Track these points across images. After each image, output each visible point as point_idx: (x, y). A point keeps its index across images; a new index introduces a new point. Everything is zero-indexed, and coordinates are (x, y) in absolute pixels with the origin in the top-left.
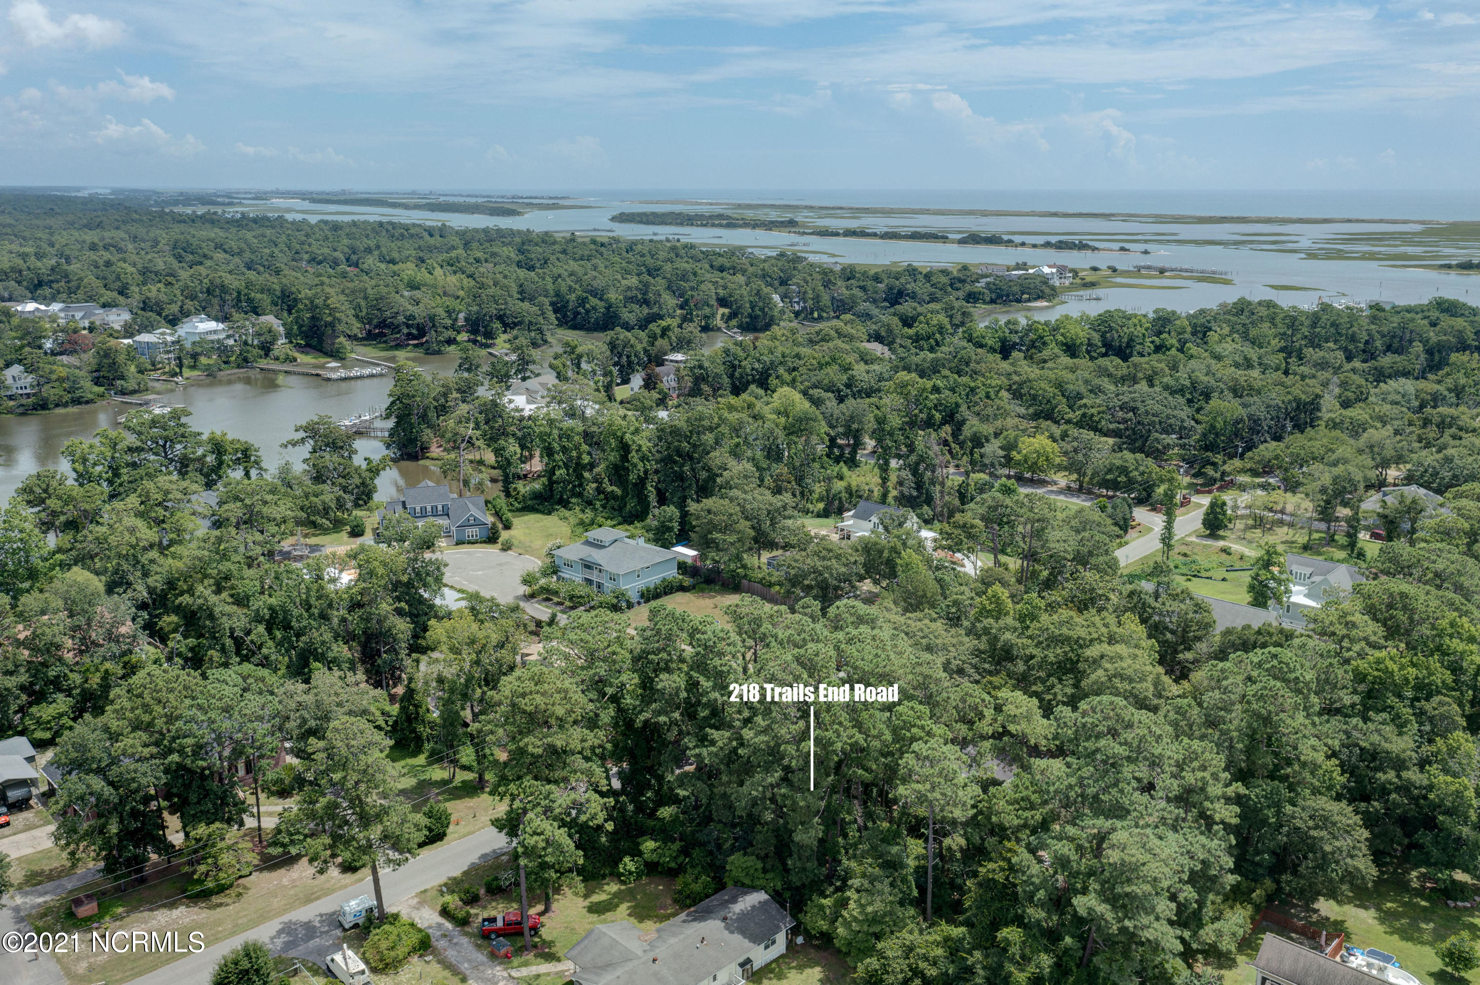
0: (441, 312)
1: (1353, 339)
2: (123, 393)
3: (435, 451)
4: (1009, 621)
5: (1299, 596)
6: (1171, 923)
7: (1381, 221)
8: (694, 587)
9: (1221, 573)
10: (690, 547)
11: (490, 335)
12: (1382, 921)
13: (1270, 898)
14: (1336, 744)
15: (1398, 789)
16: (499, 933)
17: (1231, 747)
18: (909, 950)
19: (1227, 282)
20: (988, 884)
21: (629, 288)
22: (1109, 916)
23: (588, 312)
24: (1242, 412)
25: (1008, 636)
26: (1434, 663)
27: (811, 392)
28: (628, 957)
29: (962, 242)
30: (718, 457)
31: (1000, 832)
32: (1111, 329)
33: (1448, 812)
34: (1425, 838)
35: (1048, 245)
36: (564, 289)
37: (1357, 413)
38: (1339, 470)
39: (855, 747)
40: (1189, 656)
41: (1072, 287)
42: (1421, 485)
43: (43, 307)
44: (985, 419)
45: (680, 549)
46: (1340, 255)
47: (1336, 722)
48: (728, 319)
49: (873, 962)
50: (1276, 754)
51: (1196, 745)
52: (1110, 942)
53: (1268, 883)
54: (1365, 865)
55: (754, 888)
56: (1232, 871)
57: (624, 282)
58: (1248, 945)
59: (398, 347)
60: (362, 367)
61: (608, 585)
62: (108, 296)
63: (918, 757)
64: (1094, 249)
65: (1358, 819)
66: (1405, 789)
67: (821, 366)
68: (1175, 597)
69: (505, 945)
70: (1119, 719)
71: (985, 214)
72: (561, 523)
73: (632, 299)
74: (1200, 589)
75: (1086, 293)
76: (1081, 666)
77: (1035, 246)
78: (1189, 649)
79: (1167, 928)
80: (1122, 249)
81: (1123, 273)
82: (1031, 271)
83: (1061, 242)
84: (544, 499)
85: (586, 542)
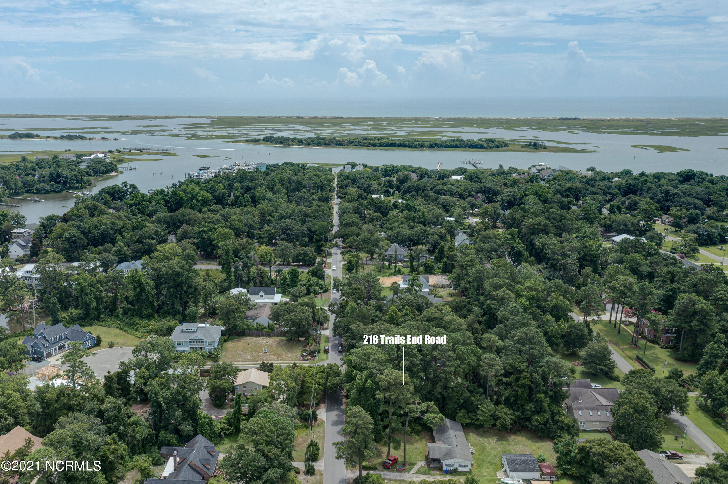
8: (229, 339)
28: (449, 449)
29: (11, 137)
35: (62, 137)
61: (208, 348)
64: (90, 139)
77: (56, 138)
80: (103, 138)
81: (124, 153)
82: (92, 156)
83: (69, 136)
84: (82, 319)
85: (182, 331)
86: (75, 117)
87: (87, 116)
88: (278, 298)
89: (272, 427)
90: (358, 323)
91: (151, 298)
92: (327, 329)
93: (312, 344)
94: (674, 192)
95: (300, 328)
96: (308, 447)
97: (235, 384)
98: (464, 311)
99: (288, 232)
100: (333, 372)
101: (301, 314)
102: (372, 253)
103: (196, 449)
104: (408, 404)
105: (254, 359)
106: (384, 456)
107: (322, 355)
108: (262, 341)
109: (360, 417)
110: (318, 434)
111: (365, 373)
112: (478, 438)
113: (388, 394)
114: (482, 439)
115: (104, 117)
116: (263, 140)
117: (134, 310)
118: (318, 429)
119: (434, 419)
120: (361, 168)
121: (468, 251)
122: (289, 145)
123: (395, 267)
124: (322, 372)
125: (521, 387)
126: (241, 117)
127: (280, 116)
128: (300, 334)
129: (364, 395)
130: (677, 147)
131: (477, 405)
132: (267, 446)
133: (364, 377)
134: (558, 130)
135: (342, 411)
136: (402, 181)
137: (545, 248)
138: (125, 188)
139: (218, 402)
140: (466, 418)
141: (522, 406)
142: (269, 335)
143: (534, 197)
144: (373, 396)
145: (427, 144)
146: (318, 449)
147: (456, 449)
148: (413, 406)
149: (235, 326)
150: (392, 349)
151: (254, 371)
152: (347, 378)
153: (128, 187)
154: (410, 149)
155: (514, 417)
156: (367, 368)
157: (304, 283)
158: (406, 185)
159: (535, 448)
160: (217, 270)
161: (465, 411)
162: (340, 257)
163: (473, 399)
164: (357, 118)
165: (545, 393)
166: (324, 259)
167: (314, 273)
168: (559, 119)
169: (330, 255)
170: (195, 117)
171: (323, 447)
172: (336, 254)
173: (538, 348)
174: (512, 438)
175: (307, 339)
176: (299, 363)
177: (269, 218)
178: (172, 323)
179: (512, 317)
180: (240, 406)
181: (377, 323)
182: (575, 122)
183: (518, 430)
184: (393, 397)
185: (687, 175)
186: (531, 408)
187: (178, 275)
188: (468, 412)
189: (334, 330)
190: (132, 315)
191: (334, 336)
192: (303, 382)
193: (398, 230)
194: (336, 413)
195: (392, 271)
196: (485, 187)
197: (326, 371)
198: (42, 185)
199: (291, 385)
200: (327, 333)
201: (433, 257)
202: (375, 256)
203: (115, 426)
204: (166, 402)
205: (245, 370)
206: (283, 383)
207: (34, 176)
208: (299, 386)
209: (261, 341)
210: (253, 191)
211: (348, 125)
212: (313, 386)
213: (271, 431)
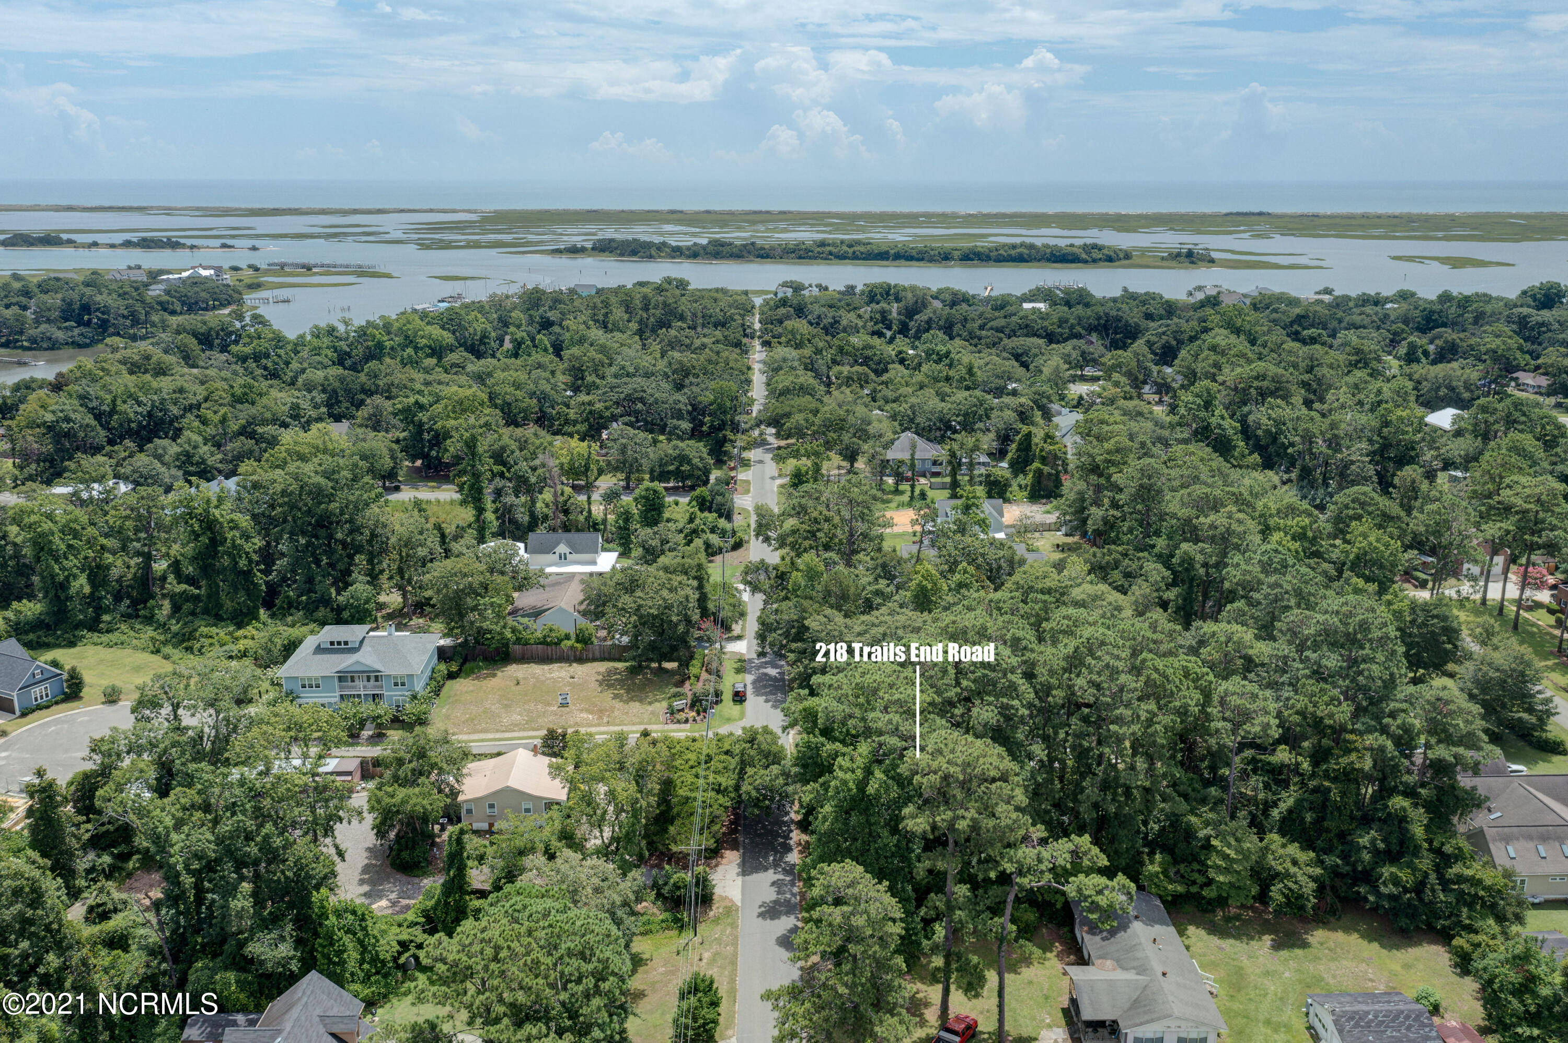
8: (461, 671)
35: (128, 244)
61: (391, 694)
64: (192, 247)
77: (112, 246)
80: (224, 246)
81: (267, 272)
82: (185, 274)
83: (144, 240)
84: (48, 627)
85: (319, 650)
86: (168, 211)
87: (198, 209)
88: (607, 561)
89: (537, 954)
90: (828, 611)
91: (243, 563)
92: (739, 638)
93: (698, 678)
94: (1539, 319)
95: (662, 634)
96: (682, 997)
97: (461, 798)
98: (1116, 575)
99: (640, 406)
100: (760, 751)
101: (665, 593)
102: (851, 456)
103: (288, 1026)
104: (1009, 845)
105: (529, 724)
106: (932, 1015)
107: (728, 707)
108: (558, 672)
109: (857, 899)
110: (715, 947)
111: (864, 748)
112: (1215, 941)
113: (943, 817)
114: (1229, 945)
116: (593, 248)
117: (197, 598)
118: (717, 932)
119: (1100, 892)
120: (815, 291)
121: (1106, 428)
122: (651, 257)
123: (913, 487)
124: (727, 753)
125: (1335, 780)
126: (547, 211)
127: (633, 208)
128: (665, 650)
129: (862, 819)
130: (1487, 259)
131: (1208, 838)
132: (519, 1025)
133: (860, 762)
134: (1230, 233)
135: (790, 870)
136: (911, 312)
137: (1282, 432)
138: (238, 325)
139: (405, 855)
140: (1171, 881)
141: (1342, 836)
142: (580, 659)
143: (1226, 332)
144: (894, 824)
145: (956, 254)
146: (715, 1004)
147: (1167, 985)
148: (1026, 854)
149: (481, 632)
150: (945, 672)
151: (523, 756)
152: (805, 766)
153: (247, 320)
154: (921, 264)
155: (1318, 871)
156: (868, 732)
157: (680, 525)
158: (921, 317)
159: (1397, 967)
160: (452, 502)
161: (1168, 858)
162: (771, 468)
163: (1193, 819)
164: (799, 213)
165: (1410, 793)
166: (733, 474)
167: (704, 505)
168: (1227, 215)
169: (746, 464)
171: (733, 991)
172: (761, 462)
173: (1380, 657)
174: (1318, 936)
175: (685, 663)
176: (657, 730)
177: (590, 378)
178: (295, 632)
179: (1272, 579)
180: (462, 869)
181: (883, 610)
182: (1261, 218)
183: (1333, 912)
184: (962, 825)
185: (1545, 295)
186: (1373, 841)
187: (319, 494)
188: (1176, 862)
189: (762, 637)
190: (193, 613)
191: (761, 654)
192: (668, 785)
193: (913, 400)
194: (771, 876)
195: (906, 498)
196: (1107, 314)
197: (737, 750)
198: (43, 327)
199: (622, 796)
200: (743, 648)
201: (1005, 465)
202: (860, 464)
203: (25, 956)
204: (196, 866)
205: (499, 754)
206: (602, 789)
207: (25, 308)
208: (653, 800)
209: (555, 675)
210: (556, 329)
211: (782, 225)
212: (699, 795)
213: (534, 968)
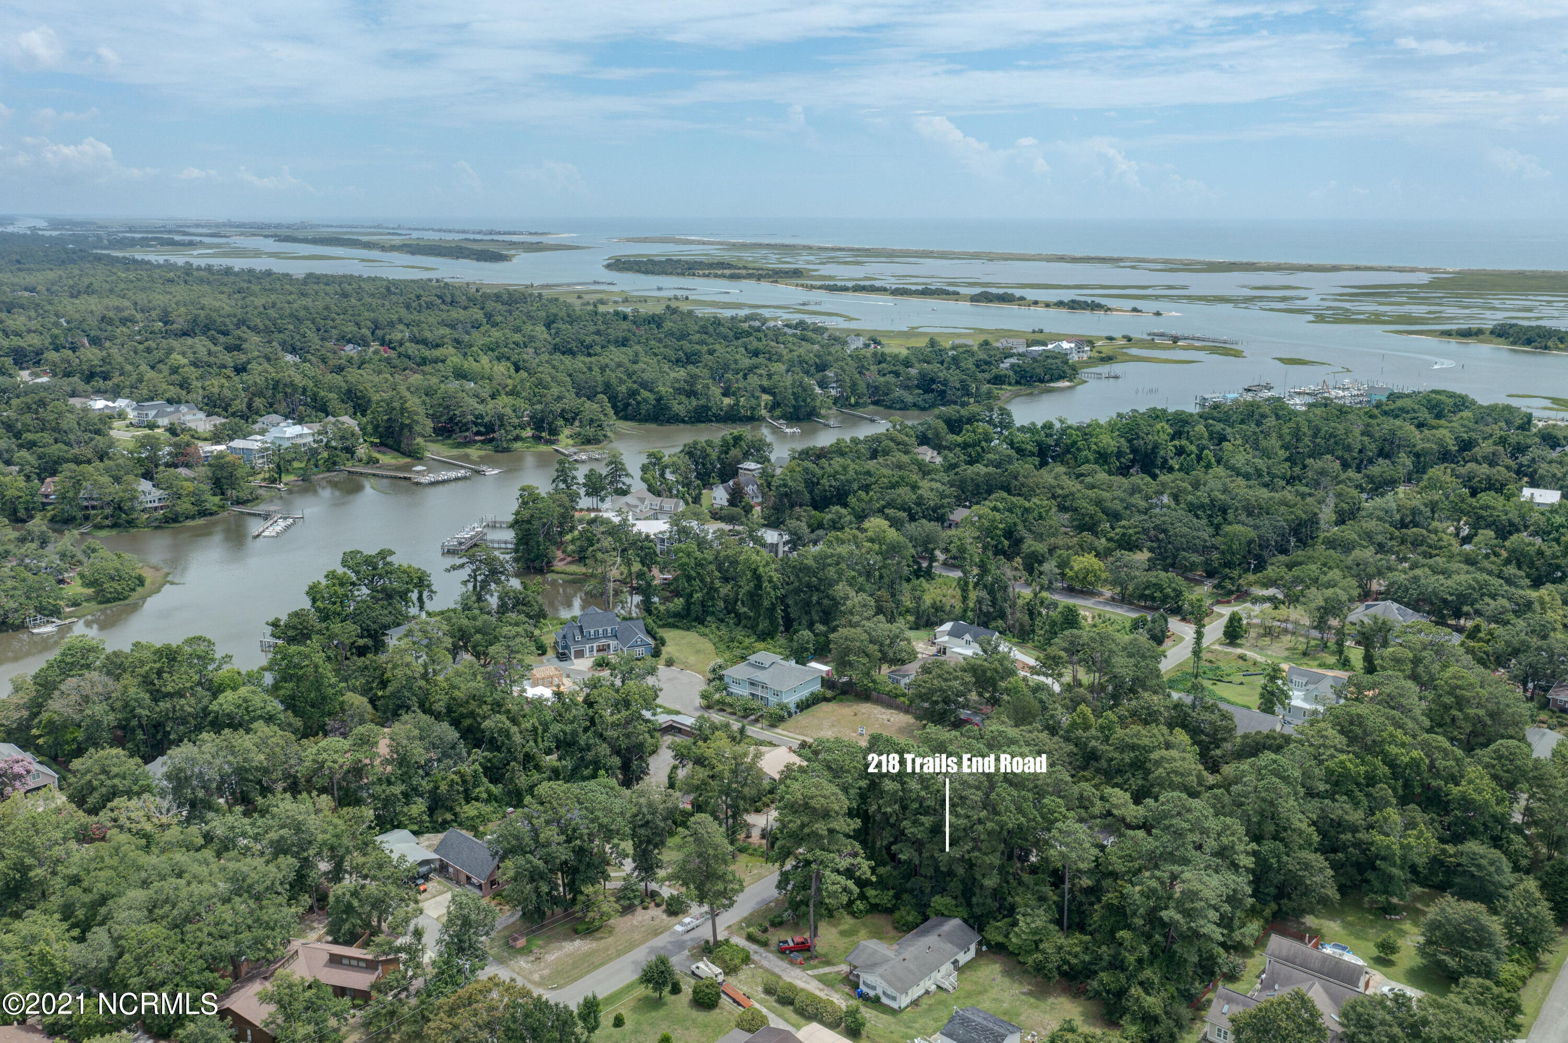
0: (508, 411)
1: (1348, 448)
2: (239, 502)
3: (559, 566)
4: (1093, 731)
5: (1297, 699)
6: (1218, 925)
7: (1389, 269)
8: (834, 698)
9: (1238, 678)
10: (826, 664)
11: (554, 432)
12: (1344, 928)
13: (1275, 915)
14: (1315, 817)
15: (1354, 845)
16: (792, 950)
17: (1249, 820)
18: (1060, 948)
19: (1237, 354)
20: (1109, 907)
21: (678, 381)
22: (1182, 921)
23: (639, 403)
24: (1252, 534)
25: (1093, 743)
26: (1378, 762)
27: (887, 511)
28: (886, 960)
29: (974, 299)
30: (841, 589)
31: (1114, 875)
32: (1138, 437)
33: (1384, 859)
34: (1370, 875)
35: (1060, 304)
36: (614, 381)
37: (1349, 532)
38: (1329, 592)
39: (1020, 827)
40: (1218, 752)
41: (1091, 362)
42: (1395, 600)
43: (110, 404)
44: (1039, 537)
45: (814, 664)
46: (1346, 318)
47: (1316, 803)
48: (772, 408)
49: (1039, 956)
50: (1277, 825)
51: (1228, 820)
52: (1183, 937)
53: (1274, 906)
54: (1332, 892)
55: (950, 917)
56: (1251, 896)
57: (673, 375)
58: (1260, 942)
59: (468, 443)
60: (449, 470)
61: (773, 700)
62: (173, 391)
63: (1060, 831)
65: (1326, 864)
66: (1358, 844)
67: (893, 486)
68: (1206, 708)
69: (799, 957)
70: (1184, 806)
71: (991, 257)
72: (701, 639)
73: (679, 391)
74: (1222, 690)
75: (1104, 369)
76: (1148, 765)
77: (1048, 305)
78: (1218, 747)
79: (1214, 927)
80: (1135, 310)
81: (1136, 344)
82: (1050, 347)
83: (1073, 301)
85: (749, 663)
86: (1137, 263)
87: (1166, 261)
114: (1001, 980)
115: (1199, 263)
116: (1492, 332)
122: (1546, 348)
123: (1342, 651)
131: (1019, 913)
140: (999, 933)
151: (781, 750)
167: (1138, 625)
170: (1401, 270)
195: (1334, 660)
205: (772, 745)
209: (883, 716)
